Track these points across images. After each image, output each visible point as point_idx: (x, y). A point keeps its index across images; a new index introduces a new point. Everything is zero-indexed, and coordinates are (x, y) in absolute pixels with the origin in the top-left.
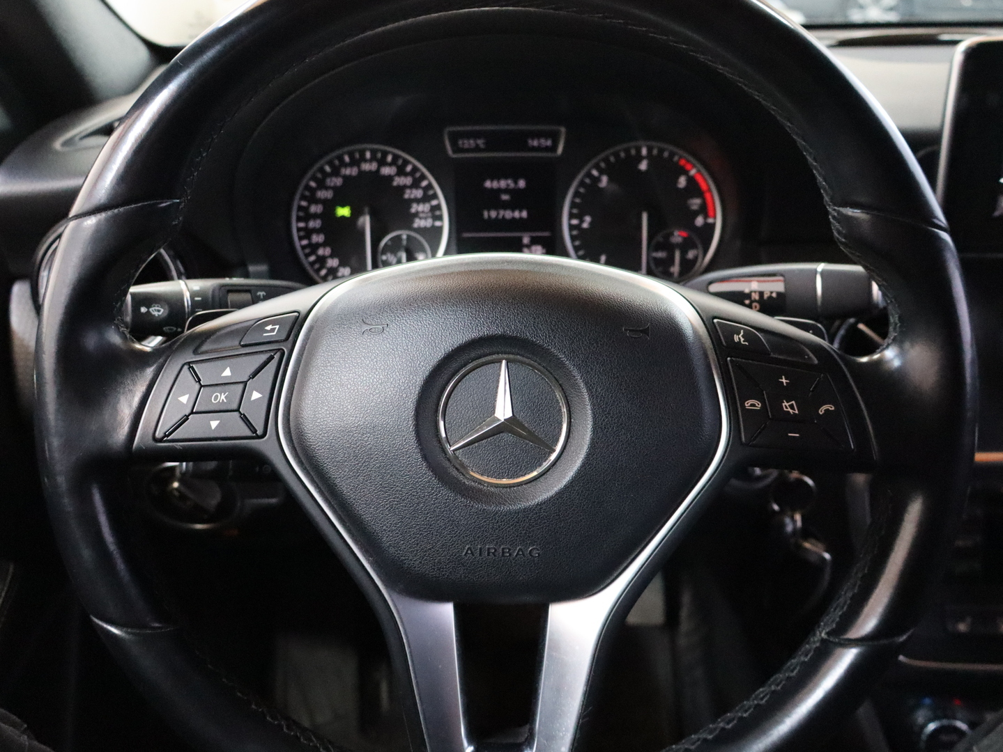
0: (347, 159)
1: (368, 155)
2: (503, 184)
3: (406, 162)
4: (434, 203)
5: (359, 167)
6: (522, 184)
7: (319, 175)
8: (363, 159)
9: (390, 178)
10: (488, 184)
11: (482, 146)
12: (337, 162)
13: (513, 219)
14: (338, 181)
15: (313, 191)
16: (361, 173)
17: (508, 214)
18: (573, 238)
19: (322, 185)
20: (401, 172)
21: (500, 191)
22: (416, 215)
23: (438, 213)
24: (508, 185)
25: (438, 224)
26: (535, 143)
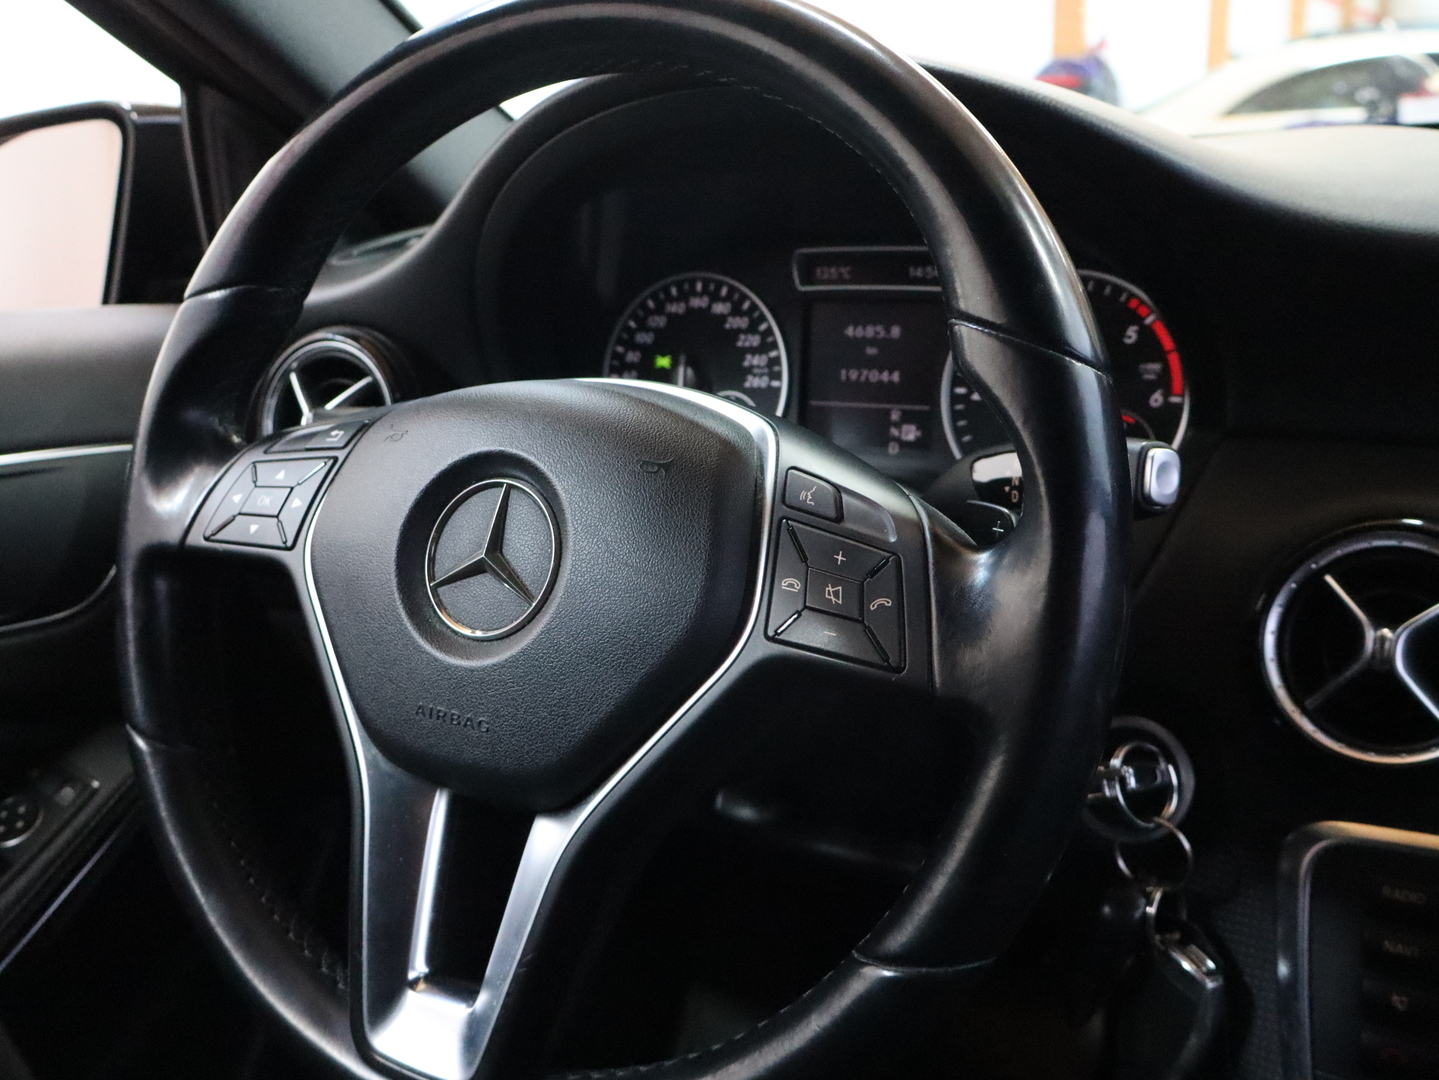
0: (674, 291)
1: (699, 286)
2: (870, 332)
3: (744, 297)
4: (773, 354)
5: (687, 302)
6: (896, 331)
7: (641, 313)
8: (693, 293)
9: (723, 318)
10: (850, 331)
11: (847, 276)
12: (662, 296)
13: (880, 382)
14: (660, 321)
15: (632, 332)
16: (690, 311)
17: (874, 376)
18: (955, 416)
19: (643, 327)
20: (736, 311)
21: (865, 342)
22: (749, 370)
23: (776, 368)
24: (877, 333)
25: (775, 384)
26: (919, 273)
